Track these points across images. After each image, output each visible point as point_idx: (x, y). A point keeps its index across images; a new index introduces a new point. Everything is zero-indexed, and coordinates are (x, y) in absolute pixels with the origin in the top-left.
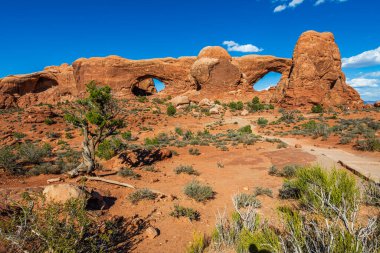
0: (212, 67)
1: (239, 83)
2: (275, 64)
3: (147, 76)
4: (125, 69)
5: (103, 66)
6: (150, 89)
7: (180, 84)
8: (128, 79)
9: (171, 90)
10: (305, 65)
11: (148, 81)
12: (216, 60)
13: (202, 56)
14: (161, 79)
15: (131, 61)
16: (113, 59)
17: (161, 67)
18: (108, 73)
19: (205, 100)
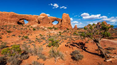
0: (43, 18)
1: (50, 23)
2: (56, 19)
3: (23, 19)
4: (16, 16)
5: (8, 15)
6: (23, 23)
7: (33, 22)
8: (17, 19)
9: (30, 23)
10: (65, 20)
11: (22, 20)
12: (44, 17)
13: (41, 15)
14: (27, 20)
15: (18, 14)
16: (12, 13)
17: (28, 17)
18: (9, 17)
19: (42, 27)
